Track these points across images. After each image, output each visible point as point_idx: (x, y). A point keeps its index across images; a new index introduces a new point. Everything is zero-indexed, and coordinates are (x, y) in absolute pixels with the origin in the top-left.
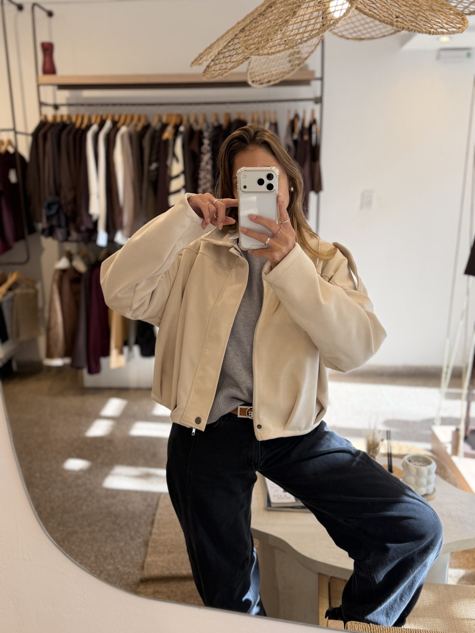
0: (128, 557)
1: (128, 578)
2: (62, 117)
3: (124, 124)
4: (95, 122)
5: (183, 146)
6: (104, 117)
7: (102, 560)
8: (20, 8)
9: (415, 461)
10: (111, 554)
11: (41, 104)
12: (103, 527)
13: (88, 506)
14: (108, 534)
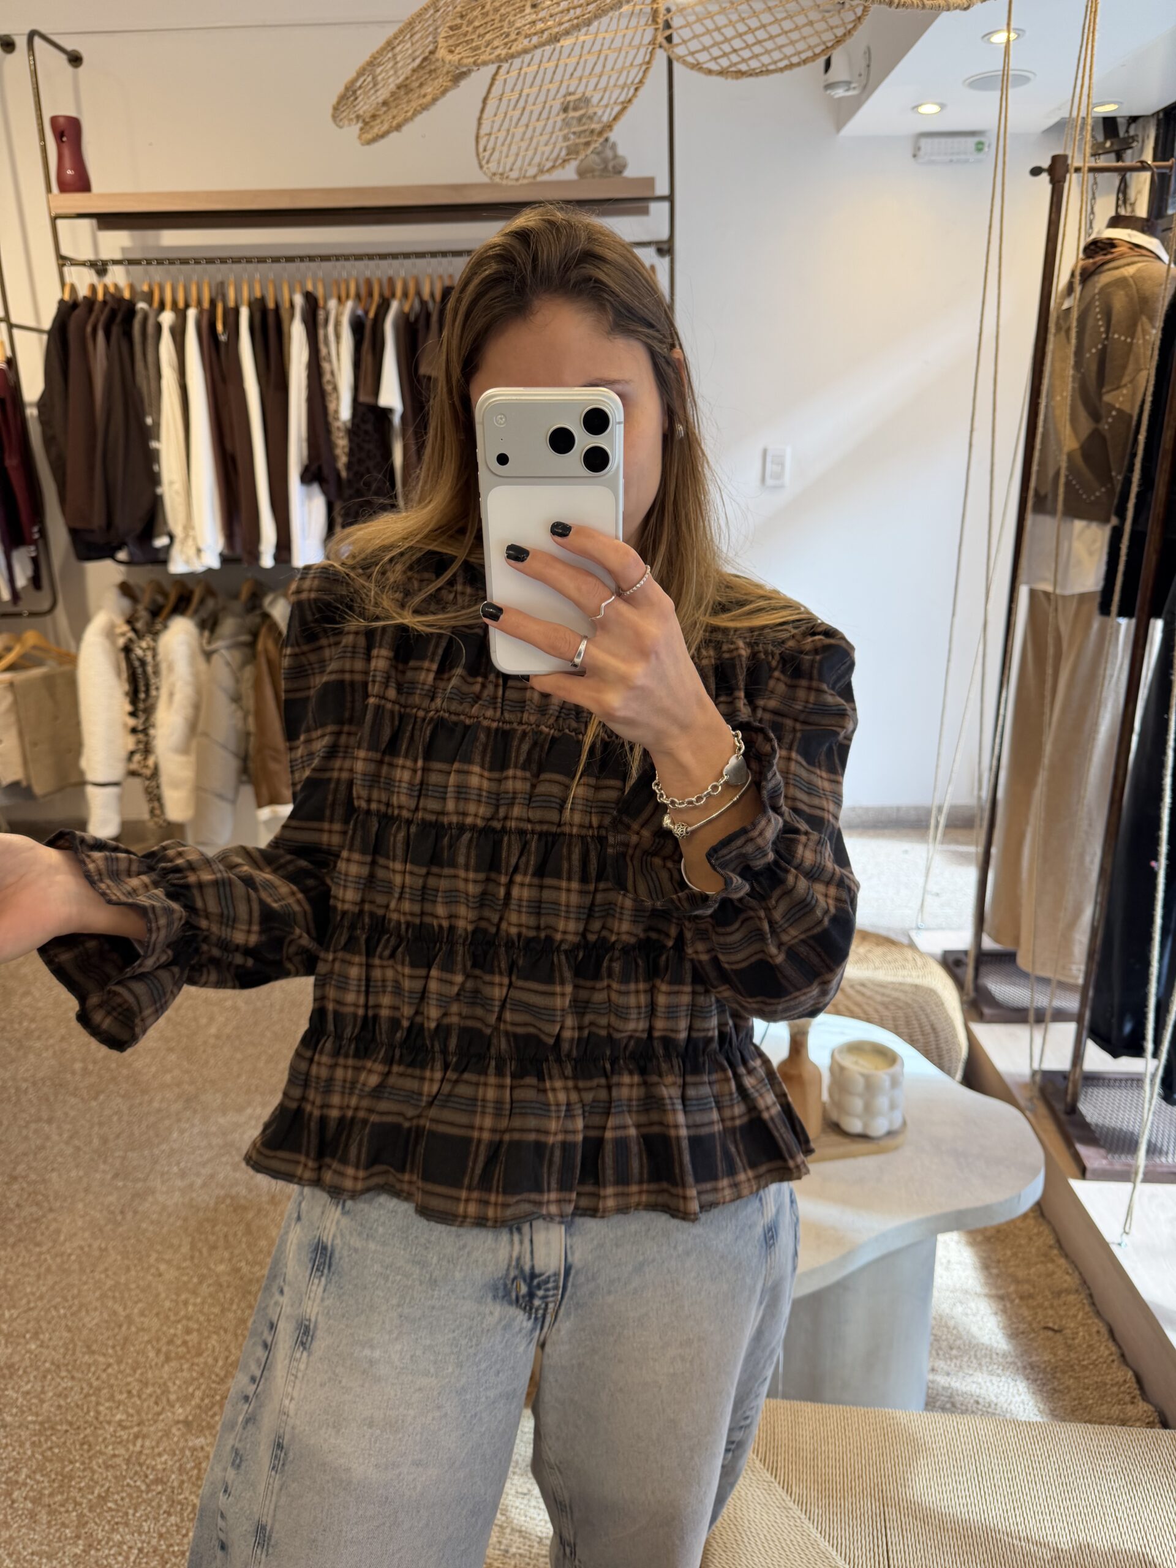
0: (263, 1243)
7: (205, 1251)
8: (8, 46)
10: (226, 1236)
11: (63, 261)
12: (212, 1176)
13: (182, 1132)
14: (222, 1193)
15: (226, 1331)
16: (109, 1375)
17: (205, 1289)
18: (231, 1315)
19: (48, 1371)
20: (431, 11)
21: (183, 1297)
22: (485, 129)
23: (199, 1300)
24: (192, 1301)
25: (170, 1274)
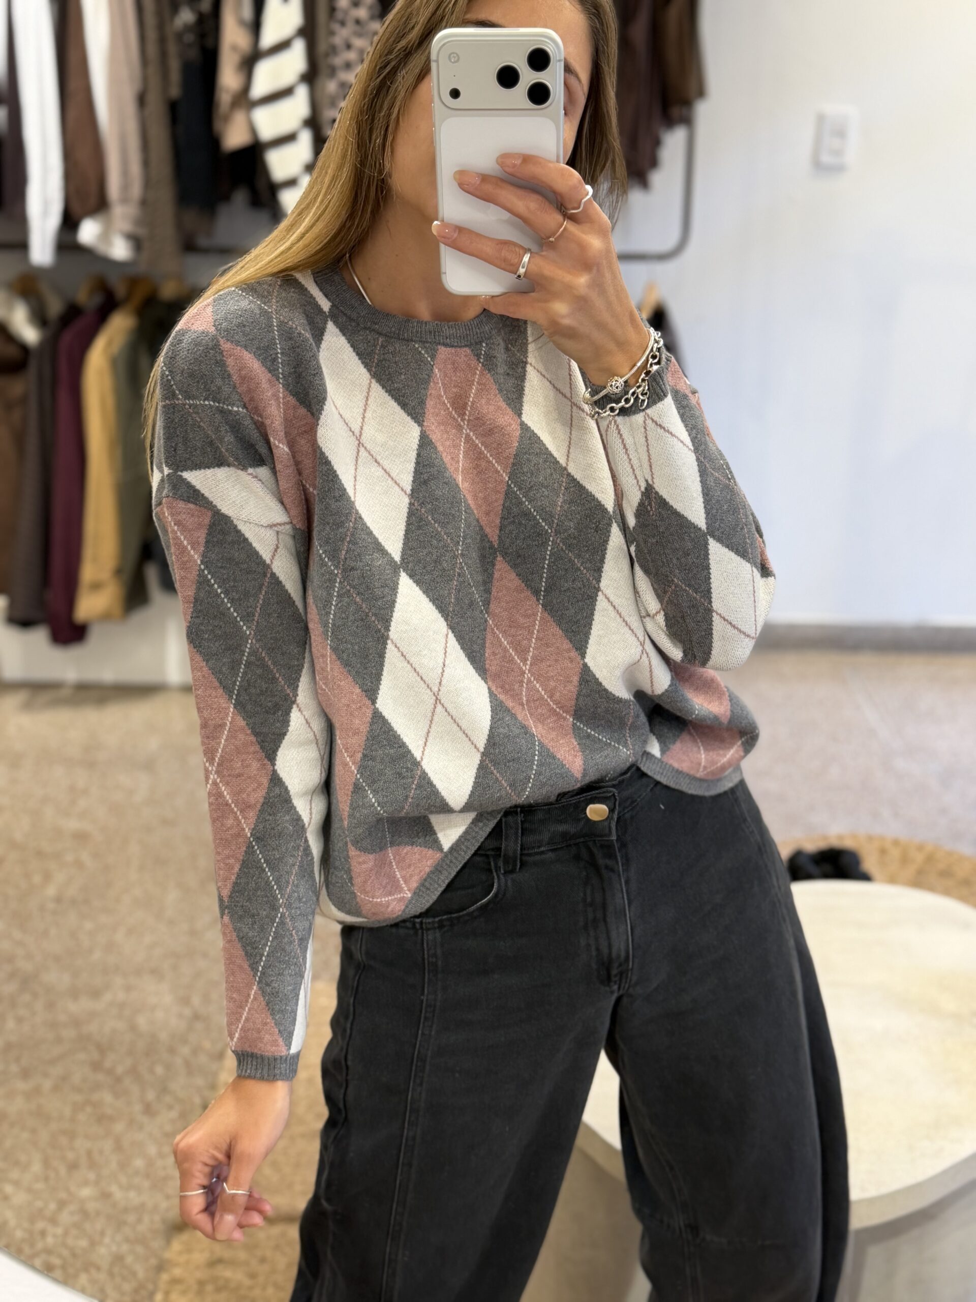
0: (139, 1163)
1: (139, 1220)
7: (63, 1171)
10: (89, 1153)
12: (64, 1078)
13: (20, 1020)
14: (78, 1098)
15: (98, 1269)
17: (66, 1217)
18: (103, 1250)
21: (40, 1225)
23: (59, 1231)
24: (51, 1230)
25: (20, 1198)
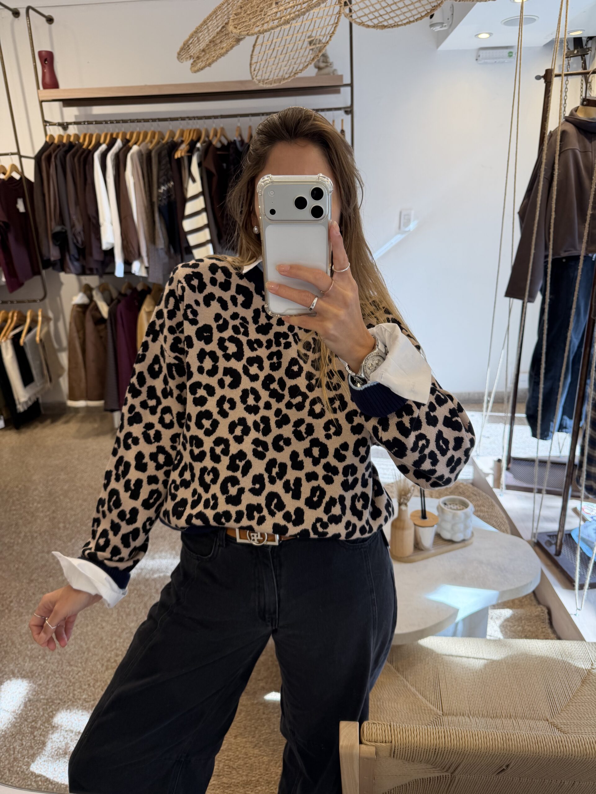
2: (69, 136)
3: (135, 143)
4: (104, 142)
5: (200, 165)
6: (114, 136)
8: (16, 13)
9: (450, 504)
11: (46, 123)
16: (79, 677)
19: (50, 674)
20: (226, 5)
22: (254, 60)
23: (122, 640)
